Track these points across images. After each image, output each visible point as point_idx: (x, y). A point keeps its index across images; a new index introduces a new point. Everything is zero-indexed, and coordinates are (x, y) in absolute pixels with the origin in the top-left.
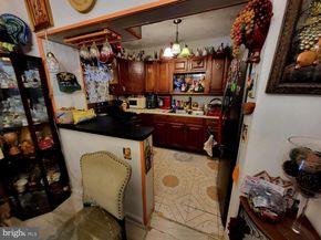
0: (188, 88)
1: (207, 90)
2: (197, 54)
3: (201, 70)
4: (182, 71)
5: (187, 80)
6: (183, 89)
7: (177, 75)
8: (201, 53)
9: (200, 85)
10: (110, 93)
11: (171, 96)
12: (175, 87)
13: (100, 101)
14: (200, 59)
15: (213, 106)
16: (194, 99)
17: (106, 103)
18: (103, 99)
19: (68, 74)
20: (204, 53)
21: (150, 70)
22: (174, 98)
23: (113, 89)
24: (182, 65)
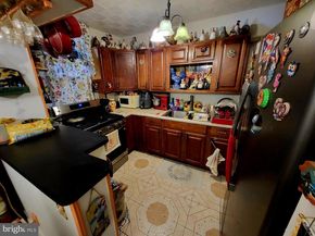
0: (189, 84)
1: (213, 86)
2: (202, 38)
3: (206, 60)
4: (182, 62)
5: (189, 73)
6: (183, 85)
7: (175, 67)
8: (207, 36)
9: (205, 81)
10: (94, 90)
11: (169, 93)
12: (172, 82)
13: (78, 101)
14: (207, 45)
15: (221, 109)
16: (197, 98)
17: (86, 104)
18: (84, 99)
19: (6, 70)
20: (212, 36)
21: (142, 62)
22: (172, 96)
23: (97, 86)
24: (181, 54)
